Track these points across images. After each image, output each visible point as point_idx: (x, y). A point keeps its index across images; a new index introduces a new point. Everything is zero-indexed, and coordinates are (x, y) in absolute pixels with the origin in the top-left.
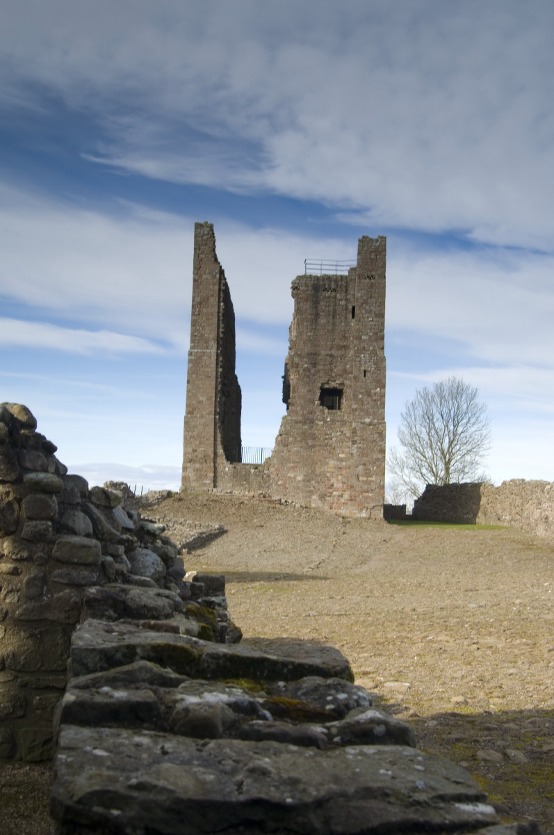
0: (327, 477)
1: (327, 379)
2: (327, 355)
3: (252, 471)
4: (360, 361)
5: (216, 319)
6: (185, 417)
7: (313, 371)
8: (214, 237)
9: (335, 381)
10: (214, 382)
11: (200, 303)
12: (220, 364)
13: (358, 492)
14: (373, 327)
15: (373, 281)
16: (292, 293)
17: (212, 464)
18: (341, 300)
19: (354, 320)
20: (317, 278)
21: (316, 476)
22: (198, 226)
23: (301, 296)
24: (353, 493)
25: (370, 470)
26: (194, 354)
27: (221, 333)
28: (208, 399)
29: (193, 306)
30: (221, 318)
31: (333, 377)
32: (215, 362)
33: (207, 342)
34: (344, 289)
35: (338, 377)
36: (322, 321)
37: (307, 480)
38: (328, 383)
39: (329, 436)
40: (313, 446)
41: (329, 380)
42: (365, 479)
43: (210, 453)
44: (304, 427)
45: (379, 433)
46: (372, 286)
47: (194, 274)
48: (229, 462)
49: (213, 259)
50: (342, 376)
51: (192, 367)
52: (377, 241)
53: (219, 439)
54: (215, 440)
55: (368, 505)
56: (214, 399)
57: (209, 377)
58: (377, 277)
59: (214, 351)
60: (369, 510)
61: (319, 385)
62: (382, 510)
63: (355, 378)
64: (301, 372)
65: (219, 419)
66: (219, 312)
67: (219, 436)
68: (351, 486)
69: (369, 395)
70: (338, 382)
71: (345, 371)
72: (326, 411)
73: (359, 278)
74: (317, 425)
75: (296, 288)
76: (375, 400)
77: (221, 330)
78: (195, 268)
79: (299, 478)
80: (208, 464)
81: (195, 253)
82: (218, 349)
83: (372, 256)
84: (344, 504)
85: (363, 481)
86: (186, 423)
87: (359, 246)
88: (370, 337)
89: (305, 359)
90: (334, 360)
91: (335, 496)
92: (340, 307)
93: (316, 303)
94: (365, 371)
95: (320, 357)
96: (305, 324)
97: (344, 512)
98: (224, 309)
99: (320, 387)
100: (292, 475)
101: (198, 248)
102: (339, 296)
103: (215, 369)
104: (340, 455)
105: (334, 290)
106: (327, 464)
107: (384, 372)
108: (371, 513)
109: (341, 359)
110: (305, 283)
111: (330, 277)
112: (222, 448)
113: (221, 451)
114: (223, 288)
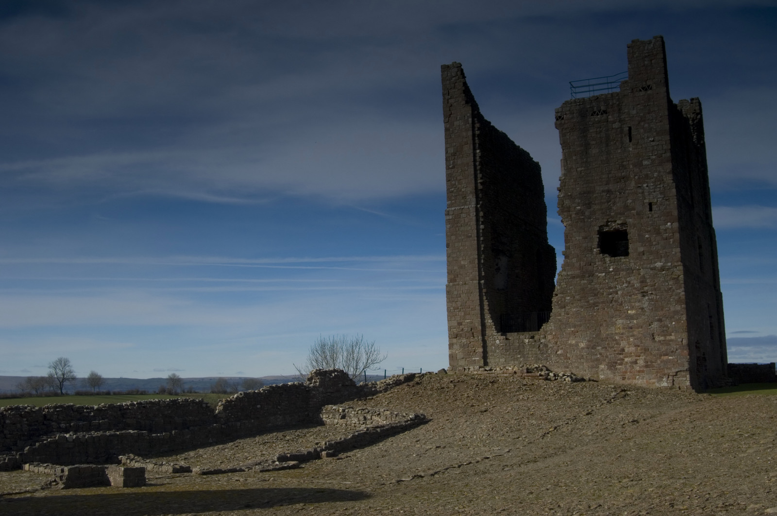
0: (616, 340)
1: (605, 220)
2: (603, 191)
3: (527, 341)
4: (643, 193)
5: (473, 169)
6: (447, 286)
7: (587, 213)
8: (464, 77)
9: (615, 221)
10: (476, 242)
11: (454, 154)
12: (481, 220)
13: (655, 355)
14: (655, 148)
15: (649, 92)
16: (556, 124)
17: (480, 337)
18: (614, 122)
19: (631, 143)
20: (583, 101)
21: (602, 341)
22: (445, 68)
23: (565, 126)
24: (648, 358)
25: (667, 326)
26: (451, 213)
27: (479, 184)
28: (470, 262)
30: (478, 168)
31: (612, 217)
32: (474, 218)
33: (464, 197)
34: (616, 108)
35: (619, 216)
36: (594, 151)
37: (592, 346)
39: (614, 290)
40: (595, 304)
41: (608, 222)
42: (662, 338)
43: (477, 324)
44: (582, 282)
45: (675, 278)
46: (649, 100)
47: (445, 123)
48: (500, 334)
49: (464, 102)
50: (624, 214)
51: (450, 228)
52: (650, 42)
53: (486, 307)
54: (482, 309)
55: (669, 371)
56: (476, 261)
57: (471, 236)
58: (654, 87)
59: (473, 205)
60: (671, 378)
61: (597, 228)
62: (688, 376)
63: (638, 214)
64: (573, 216)
65: (484, 284)
66: (475, 161)
67: (486, 303)
68: (645, 350)
69: (658, 232)
70: (619, 222)
71: (626, 206)
72: (608, 259)
73: (632, 92)
74: (599, 277)
75: (560, 117)
76: (666, 239)
77: (479, 181)
78: (445, 116)
79: (582, 345)
80: (476, 338)
81: (444, 99)
82: (477, 203)
83: (646, 63)
84: (639, 371)
85: (660, 341)
86: (449, 292)
87: (628, 53)
88: (653, 161)
89: (577, 200)
90: (612, 196)
91: (627, 362)
92: (614, 131)
93: (585, 132)
94: (650, 204)
95: (595, 195)
96: (574, 158)
97: (639, 382)
98: (480, 157)
99: (598, 231)
100: (574, 342)
101: (447, 93)
102: (611, 118)
103: (475, 226)
104: (629, 312)
105: (605, 112)
106: (614, 324)
107: (674, 202)
108: (673, 381)
109: (620, 193)
110: (570, 110)
111: (598, 98)
112: (491, 317)
113: (490, 321)
114: (477, 132)
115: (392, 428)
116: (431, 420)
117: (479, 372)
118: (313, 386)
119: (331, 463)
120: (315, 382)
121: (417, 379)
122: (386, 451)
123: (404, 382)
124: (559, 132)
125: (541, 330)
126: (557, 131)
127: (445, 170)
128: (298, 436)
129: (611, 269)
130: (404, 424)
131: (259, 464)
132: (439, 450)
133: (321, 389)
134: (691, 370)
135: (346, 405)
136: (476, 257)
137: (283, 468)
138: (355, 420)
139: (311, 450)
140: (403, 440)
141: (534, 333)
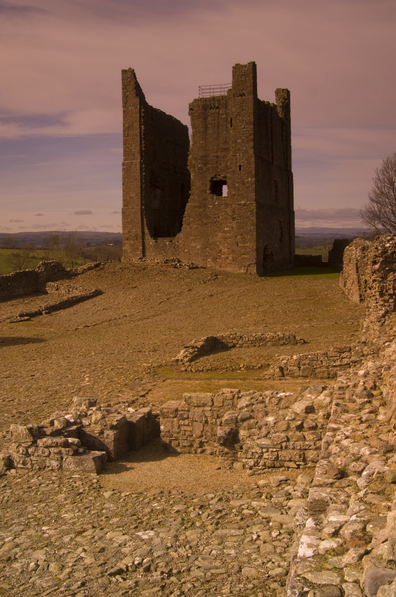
0: (217, 245)
1: (215, 174)
2: (214, 157)
3: (167, 243)
4: (236, 159)
5: (138, 139)
6: (122, 209)
7: (204, 169)
8: (136, 78)
9: (220, 175)
10: (140, 183)
11: (128, 128)
12: (143, 170)
13: (238, 255)
14: (245, 132)
15: (244, 97)
16: (189, 113)
17: (141, 240)
18: (223, 114)
19: (232, 128)
20: (205, 100)
21: (210, 245)
22: (124, 72)
23: (195, 115)
24: (234, 256)
25: (245, 238)
26: (126, 164)
27: (143, 148)
28: (136, 195)
29: (124, 131)
30: (143, 137)
31: (218, 172)
32: (139, 169)
33: (134, 155)
34: (224, 106)
36: (210, 131)
37: (204, 248)
38: (215, 177)
39: (218, 215)
40: (207, 224)
41: (216, 175)
42: (242, 245)
43: (139, 232)
44: (200, 210)
45: (251, 211)
46: (243, 102)
47: (123, 107)
48: (152, 238)
49: (135, 95)
50: (225, 171)
51: (125, 174)
52: (246, 66)
53: (145, 223)
54: (142, 224)
55: (245, 264)
56: (140, 195)
57: (137, 179)
58: (246, 95)
59: (139, 161)
60: (246, 268)
61: (209, 179)
62: (255, 267)
63: (233, 171)
64: (197, 170)
65: (144, 208)
66: (140, 133)
67: (145, 220)
68: (233, 251)
69: (244, 184)
70: (222, 176)
71: (226, 166)
72: (215, 197)
73: (234, 96)
74: (209, 208)
75: (191, 109)
76: (248, 187)
77: (143, 145)
78: (123, 103)
79: (198, 247)
80: (139, 241)
81: (123, 91)
82: (141, 159)
83: (243, 79)
84: (229, 263)
85: (241, 246)
86: (123, 213)
87: (233, 72)
88: (243, 140)
89: (199, 161)
90: (219, 160)
91: (223, 258)
92: (222, 120)
93: (205, 118)
94: (240, 166)
95: (209, 159)
96: (199, 135)
97: (229, 269)
98: (144, 130)
99: (210, 180)
100: (194, 245)
101: (125, 88)
102: (221, 112)
103: (140, 174)
104: (225, 229)
105: (218, 108)
106: (217, 236)
107: (253, 166)
108: (247, 269)
109: (224, 158)
110: (197, 105)
111: (214, 98)
112: (148, 229)
113: (147, 231)
114: (143, 115)
115: (82, 297)
116: (104, 293)
117: (138, 262)
118: (41, 272)
119: (47, 317)
120: (42, 269)
121: (101, 266)
122: (76, 311)
123: (94, 268)
124: (192, 118)
125: (176, 237)
126: (189, 117)
127: (123, 137)
128: (32, 300)
129: (216, 204)
130: (89, 295)
131: (9, 318)
132: (104, 310)
133: (45, 273)
134: (257, 264)
135: (59, 282)
136: (140, 192)
137: (22, 321)
138: (63, 292)
139: (37, 310)
140: (87, 304)
141: (172, 238)
